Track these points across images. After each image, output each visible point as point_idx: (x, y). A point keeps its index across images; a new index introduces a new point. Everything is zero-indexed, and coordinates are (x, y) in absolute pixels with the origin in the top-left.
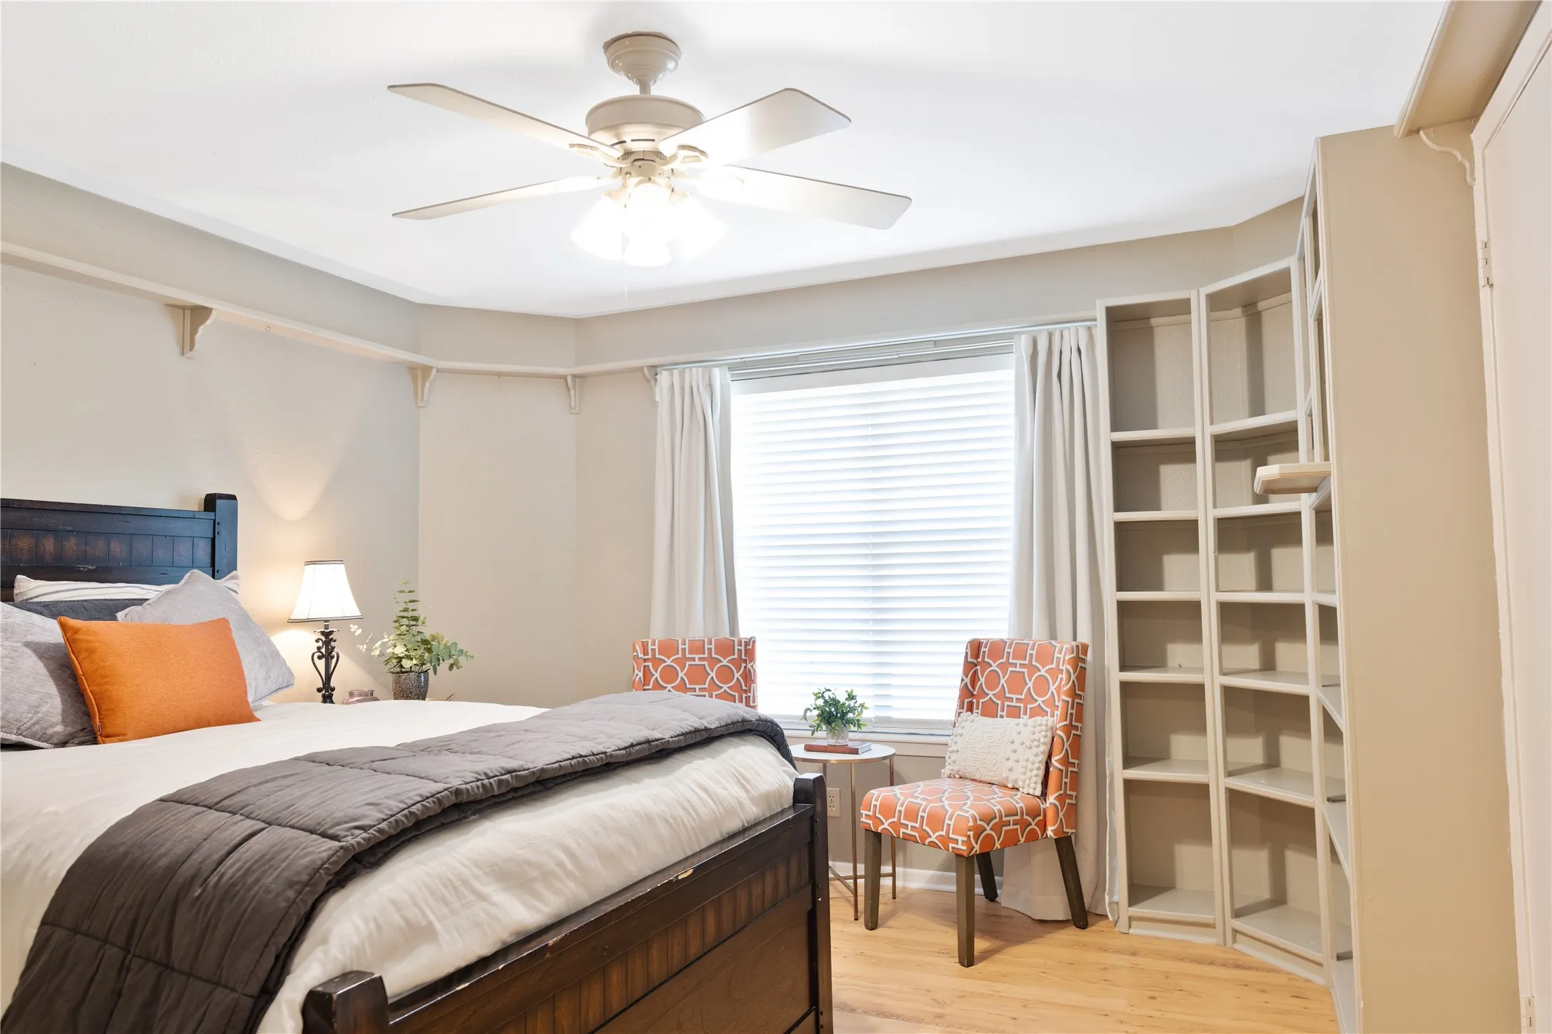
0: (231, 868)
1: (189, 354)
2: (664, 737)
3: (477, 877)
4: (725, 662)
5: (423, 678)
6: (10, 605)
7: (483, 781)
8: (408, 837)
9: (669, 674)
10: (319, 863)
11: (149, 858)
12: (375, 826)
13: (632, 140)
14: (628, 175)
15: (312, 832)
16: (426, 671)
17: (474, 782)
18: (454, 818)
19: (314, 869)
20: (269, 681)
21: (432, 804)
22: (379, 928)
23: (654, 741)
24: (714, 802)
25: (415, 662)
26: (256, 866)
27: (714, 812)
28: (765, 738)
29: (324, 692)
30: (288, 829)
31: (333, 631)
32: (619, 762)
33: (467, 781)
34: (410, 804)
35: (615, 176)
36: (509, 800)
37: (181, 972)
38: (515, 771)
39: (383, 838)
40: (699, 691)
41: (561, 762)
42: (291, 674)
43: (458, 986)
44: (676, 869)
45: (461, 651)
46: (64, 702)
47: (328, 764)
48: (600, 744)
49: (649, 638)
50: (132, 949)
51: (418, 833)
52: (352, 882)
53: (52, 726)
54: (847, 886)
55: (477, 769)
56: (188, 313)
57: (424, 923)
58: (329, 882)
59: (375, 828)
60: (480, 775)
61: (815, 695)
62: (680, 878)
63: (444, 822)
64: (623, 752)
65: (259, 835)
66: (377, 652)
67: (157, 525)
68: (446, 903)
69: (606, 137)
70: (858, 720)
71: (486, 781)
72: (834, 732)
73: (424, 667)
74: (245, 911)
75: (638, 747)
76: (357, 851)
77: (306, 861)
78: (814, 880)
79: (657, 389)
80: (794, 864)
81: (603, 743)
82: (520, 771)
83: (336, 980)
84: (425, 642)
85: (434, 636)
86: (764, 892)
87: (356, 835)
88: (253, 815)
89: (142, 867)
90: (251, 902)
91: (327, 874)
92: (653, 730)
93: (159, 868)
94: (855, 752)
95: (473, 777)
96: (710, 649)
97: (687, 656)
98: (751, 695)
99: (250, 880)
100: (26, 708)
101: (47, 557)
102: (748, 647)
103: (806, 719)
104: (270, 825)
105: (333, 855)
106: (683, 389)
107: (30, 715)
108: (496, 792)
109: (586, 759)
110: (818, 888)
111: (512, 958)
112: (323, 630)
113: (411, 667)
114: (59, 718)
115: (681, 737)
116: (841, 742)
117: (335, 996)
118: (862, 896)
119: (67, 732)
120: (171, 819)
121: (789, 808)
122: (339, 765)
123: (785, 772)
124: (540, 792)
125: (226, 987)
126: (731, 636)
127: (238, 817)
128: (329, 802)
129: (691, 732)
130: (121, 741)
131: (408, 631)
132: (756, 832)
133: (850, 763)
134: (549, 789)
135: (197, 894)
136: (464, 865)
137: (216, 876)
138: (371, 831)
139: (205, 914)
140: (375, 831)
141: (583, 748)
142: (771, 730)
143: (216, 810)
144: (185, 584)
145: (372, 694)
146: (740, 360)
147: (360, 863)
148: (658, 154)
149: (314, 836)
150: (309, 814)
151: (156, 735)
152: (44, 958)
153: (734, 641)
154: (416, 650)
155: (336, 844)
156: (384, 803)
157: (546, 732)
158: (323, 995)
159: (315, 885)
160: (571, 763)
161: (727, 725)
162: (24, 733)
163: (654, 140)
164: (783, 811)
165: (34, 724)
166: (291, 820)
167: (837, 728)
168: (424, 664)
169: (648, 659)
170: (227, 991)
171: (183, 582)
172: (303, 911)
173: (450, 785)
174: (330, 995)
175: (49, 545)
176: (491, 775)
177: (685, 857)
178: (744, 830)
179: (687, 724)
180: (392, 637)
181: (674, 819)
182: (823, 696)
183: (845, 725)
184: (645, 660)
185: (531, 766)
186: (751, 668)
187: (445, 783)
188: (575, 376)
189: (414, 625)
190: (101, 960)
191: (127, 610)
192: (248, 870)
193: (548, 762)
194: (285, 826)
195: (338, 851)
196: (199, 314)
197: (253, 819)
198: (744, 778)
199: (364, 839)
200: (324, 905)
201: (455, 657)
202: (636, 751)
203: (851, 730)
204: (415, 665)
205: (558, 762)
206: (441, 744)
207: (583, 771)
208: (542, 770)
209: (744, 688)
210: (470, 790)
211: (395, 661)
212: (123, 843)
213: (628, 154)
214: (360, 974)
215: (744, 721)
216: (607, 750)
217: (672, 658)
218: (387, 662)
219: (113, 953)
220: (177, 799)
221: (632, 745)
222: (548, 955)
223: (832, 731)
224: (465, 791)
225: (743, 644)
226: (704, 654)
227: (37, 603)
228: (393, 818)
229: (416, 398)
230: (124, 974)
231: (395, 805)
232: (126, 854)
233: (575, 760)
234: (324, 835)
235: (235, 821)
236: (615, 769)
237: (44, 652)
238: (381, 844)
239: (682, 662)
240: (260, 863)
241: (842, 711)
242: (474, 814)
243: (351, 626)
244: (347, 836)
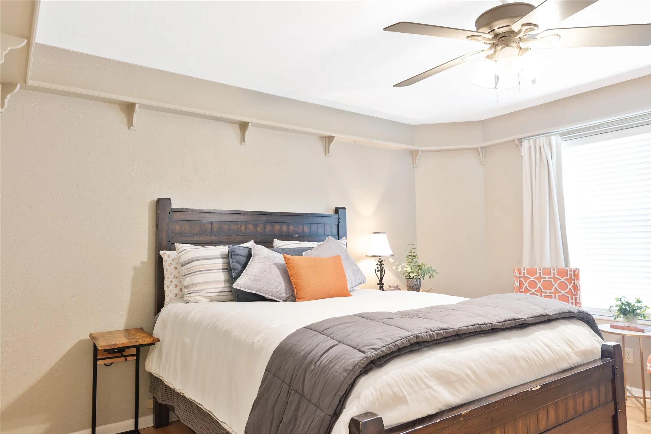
0: (325, 359)
1: (328, 155)
2: (524, 318)
3: (426, 377)
4: (562, 280)
5: (418, 281)
6: (271, 249)
7: (429, 333)
8: (396, 355)
9: (533, 284)
10: (356, 362)
11: (298, 351)
12: (380, 349)
13: (498, 28)
14: (497, 46)
15: (355, 348)
16: (420, 278)
17: (425, 333)
18: (416, 349)
19: (354, 365)
20: (356, 280)
21: (406, 341)
22: (381, 394)
23: (517, 319)
24: (553, 353)
25: (415, 274)
26: (333, 360)
27: (553, 358)
28: (583, 321)
29: (380, 285)
30: (346, 345)
31: (383, 261)
32: (499, 329)
33: (421, 332)
34: (395, 341)
35: (491, 48)
36: (443, 342)
37: (306, 399)
38: (445, 329)
39: (384, 354)
40: (549, 293)
41: (468, 326)
42: (365, 278)
43: (418, 427)
44: (531, 385)
45: (434, 270)
46: (286, 285)
47: (366, 318)
48: (488, 319)
49: (522, 267)
50: (292, 386)
51: (399, 354)
52: (370, 372)
53: (282, 294)
54: (640, 403)
55: (427, 327)
56: (327, 139)
57: (402, 395)
58: (361, 371)
59: (380, 350)
60: (428, 330)
61: (616, 299)
62: (533, 389)
63: (411, 350)
64: (501, 324)
65: (335, 347)
66: (400, 270)
67: (319, 220)
68: (411, 387)
69: (486, 30)
70: (643, 314)
71: (431, 333)
72: (628, 320)
73: (419, 276)
74: (329, 378)
75: (509, 322)
76: (372, 359)
77: (352, 361)
78: (616, 399)
79: (522, 149)
80: (603, 389)
81: (490, 318)
82: (448, 329)
83: (363, 415)
84: (419, 266)
85: (422, 263)
86: (584, 402)
87: (372, 352)
88: (334, 338)
89: (295, 354)
90: (331, 375)
91: (360, 368)
92: (517, 314)
93: (301, 355)
94: (643, 331)
95: (425, 331)
96: (554, 273)
97: (542, 276)
98: (578, 297)
99: (331, 366)
100: (274, 287)
101: (284, 232)
102: (575, 273)
103: (610, 311)
104: (340, 343)
105: (362, 360)
106: (535, 148)
107: (275, 289)
108: (436, 338)
109: (481, 326)
110: (618, 404)
111: (444, 417)
112: (379, 260)
113: (413, 276)
114: (284, 291)
115: (532, 318)
116: (633, 325)
117: (361, 423)
118: (649, 408)
119: (287, 296)
120: (306, 336)
121: (599, 359)
122: (370, 319)
123: (595, 340)
124: (458, 340)
125: (321, 409)
126: (566, 267)
127: (329, 338)
128: (363, 336)
129: (538, 316)
130: (303, 301)
131: (412, 261)
132: (578, 370)
133: (639, 337)
134: (462, 339)
135: (312, 368)
136: (420, 370)
137: (319, 362)
138: (378, 351)
139: (315, 377)
140: (380, 351)
141: (480, 320)
142: (587, 318)
143: (322, 334)
144: (326, 242)
145: (398, 287)
146: (566, 131)
147: (374, 364)
148: (512, 32)
149: (356, 350)
150: (354, 340)
151: (315, 299)
152: (265, 384)
153: (567, 270)
154: (415, 269)
155: (363, 355)
156: (385, 339)
157: (463, 311)
158: (357, 421)
159: (354, 372)
160: (473, 327)
161: (559, 314)
162: (274, 296)
163: (509, 26)
164: (595, 361)
165: (277, 293)
166: (348, 342)
167: (630, 317)
168: (418, 275)
169: (522, 277)
170: (321, 411)
171: (325, 241)
172: (350, 382)
173: (413, 334)
174: (359, 422)
175: (285, 228)
176: (433, 330)
177: (536, 379)
178: (571, 369)
179: (536, 312)
180: (405, 264)
181: (529, 359)
182: (621, 300)
183: (635, 316)
184: (520, 277)
185: (453, 327)
186: (577, 284)
187: (412, 332)
188: (482, 148)
189: (414, 259)
190: (282, 388)
191: (306, 252)
192: (330, 361)
193: (461, 326)
194: (345, 344)
195: (364, 358)
196: (330, 139)
197: (334, 340)
198: (570, 342)
199: (375, 354)
200: (359, 380)
201: (431, 273)
202: (508, 324)
203: (639, 318)
204: (416, 275)
205: (467, 326)
206: (415, 313)
207: (480, 331)
208: (458, 329)
209: (574, 293)
210: (423, 337)
211: (407, 274)
212: (290, 343)
213: (496, 35)
214: (372, 414)
215: (570, 312)
216: (492, 322)
217: (534, 277)
218: (404, 274)
219: (285, 386)
220: (309, 328)
221: (506, 321)
222: (462, 419)
223: (627, 319)
224: (421, 336)
225: (572, 271)
226: (551, 275)
227: (279, 249)
228: (388, 346)
229: (413, 164)
230: (289, 396)
231: (390, 340)
232: (291, 348)
233: (475, 326)
234: (359, 350)
235: (328, 339)
236: (497, 331)
237: (279, 266)
238: (383, 357)
239: (539, 279)
240: (335, 359)
241: (633, 309)
242: (425, 347)
243: (389, 259)
244: (368, 352)
